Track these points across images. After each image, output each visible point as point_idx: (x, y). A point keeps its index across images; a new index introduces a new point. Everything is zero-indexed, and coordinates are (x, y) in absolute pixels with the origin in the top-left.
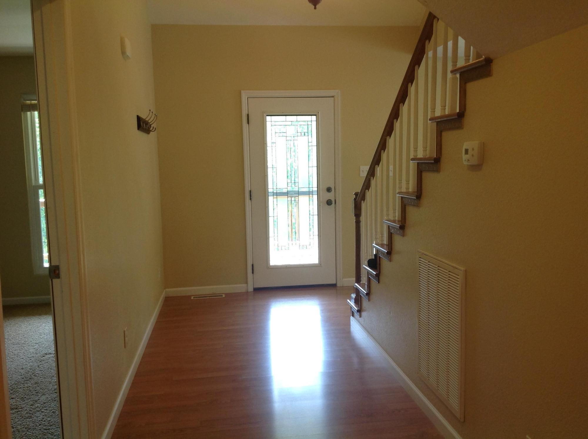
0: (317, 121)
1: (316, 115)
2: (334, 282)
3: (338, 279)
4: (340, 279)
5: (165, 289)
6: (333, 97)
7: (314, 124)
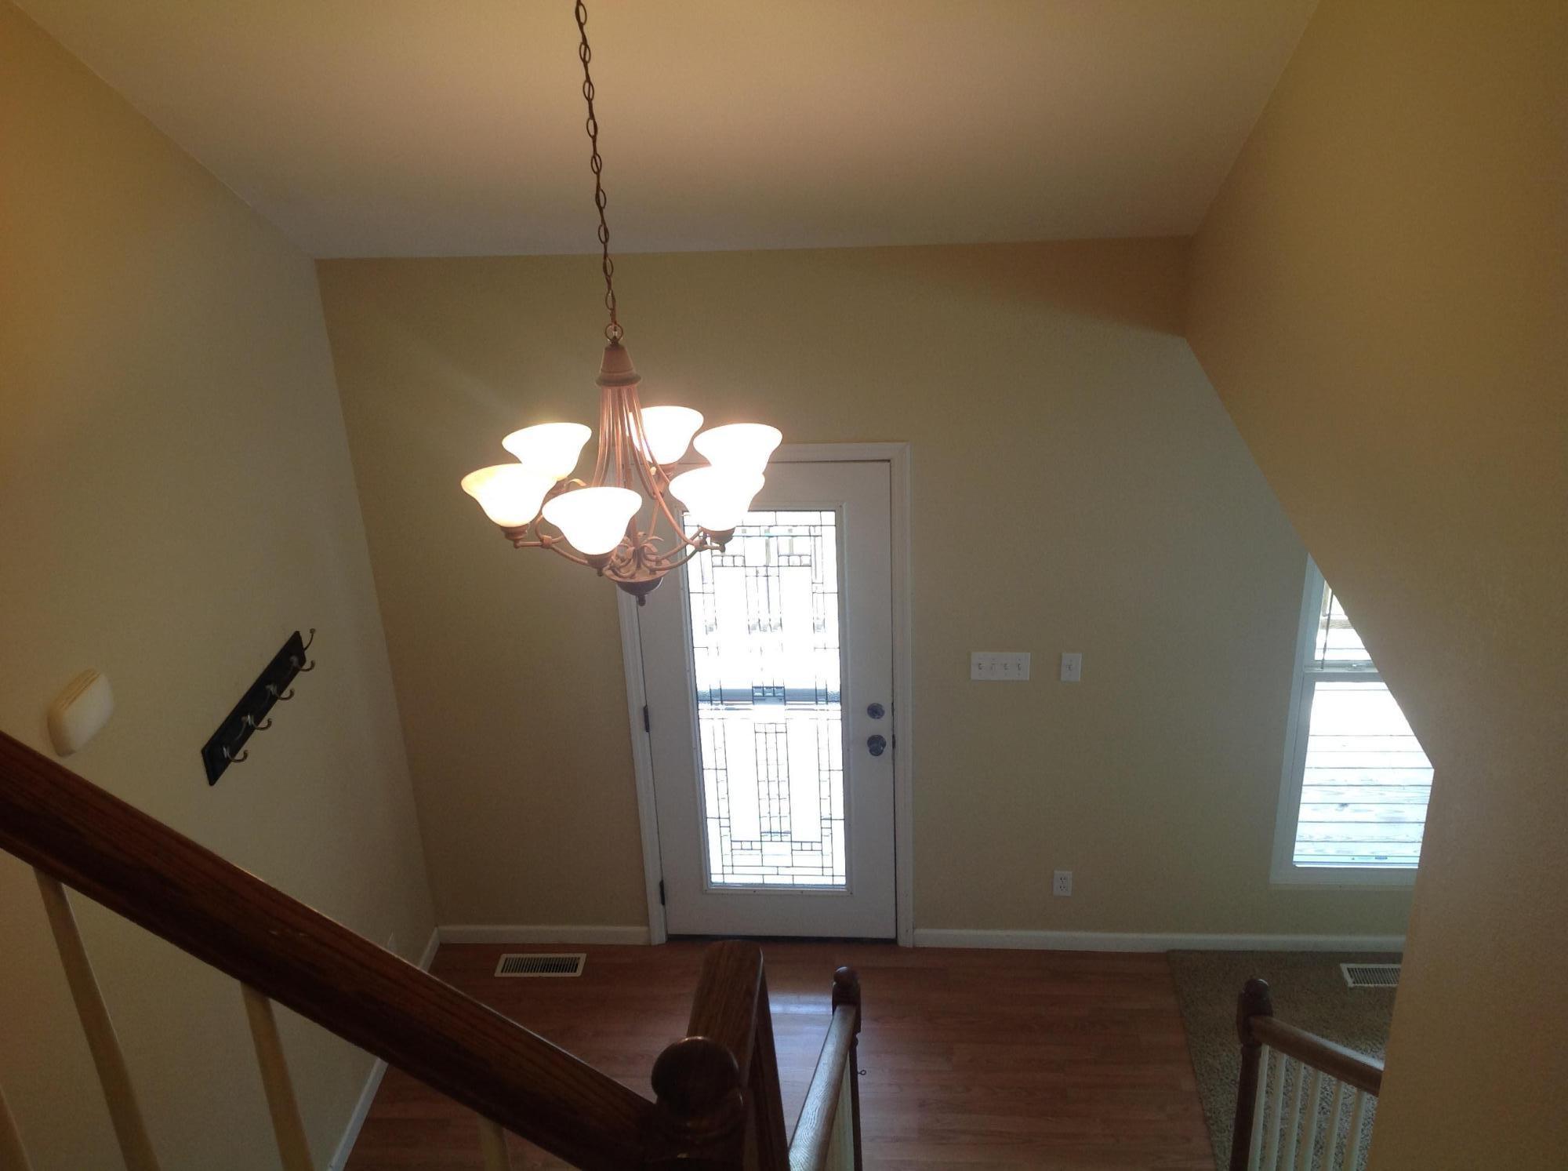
0: (838, 525)
1: (835, 511)
2: (891, 935)
3: (901, 931)
4: (907, 931)
5: (437, 926)
6: (889, 461)
7: (830, 534)
